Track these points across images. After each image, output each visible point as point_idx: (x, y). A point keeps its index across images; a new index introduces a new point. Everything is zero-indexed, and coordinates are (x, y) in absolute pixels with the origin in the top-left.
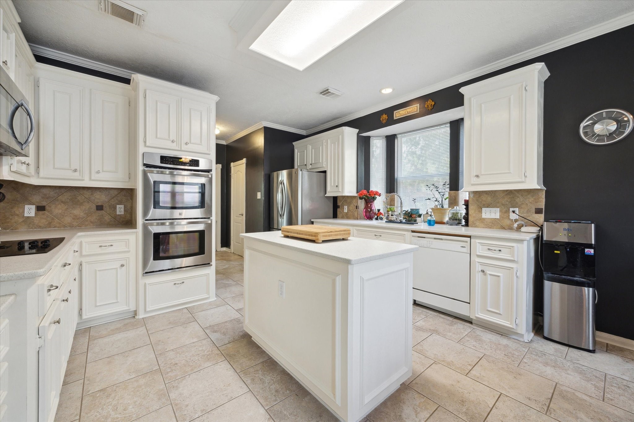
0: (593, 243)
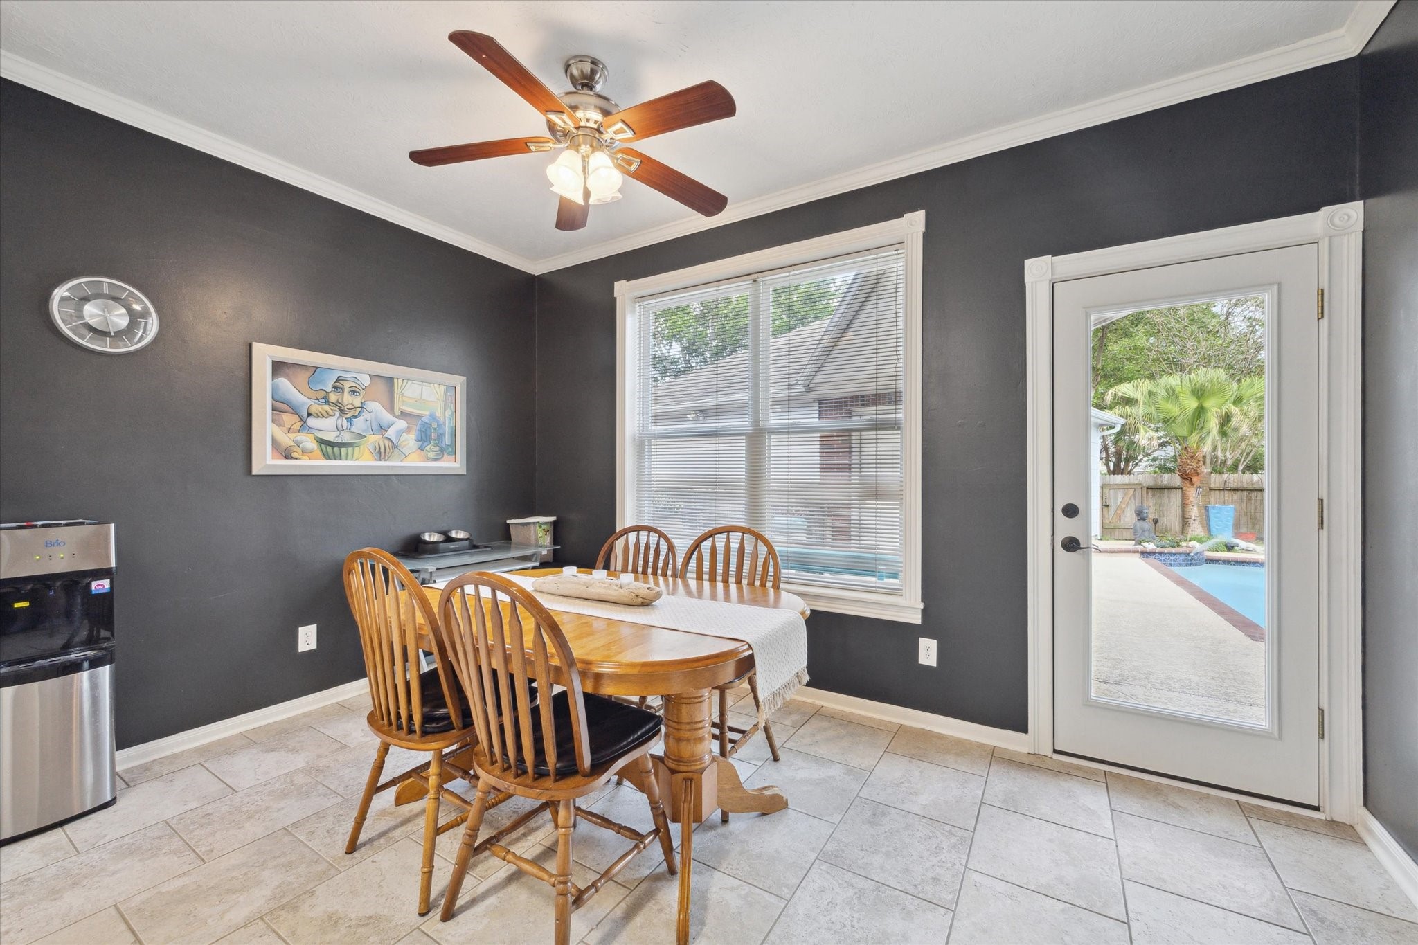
0: (113, 565)
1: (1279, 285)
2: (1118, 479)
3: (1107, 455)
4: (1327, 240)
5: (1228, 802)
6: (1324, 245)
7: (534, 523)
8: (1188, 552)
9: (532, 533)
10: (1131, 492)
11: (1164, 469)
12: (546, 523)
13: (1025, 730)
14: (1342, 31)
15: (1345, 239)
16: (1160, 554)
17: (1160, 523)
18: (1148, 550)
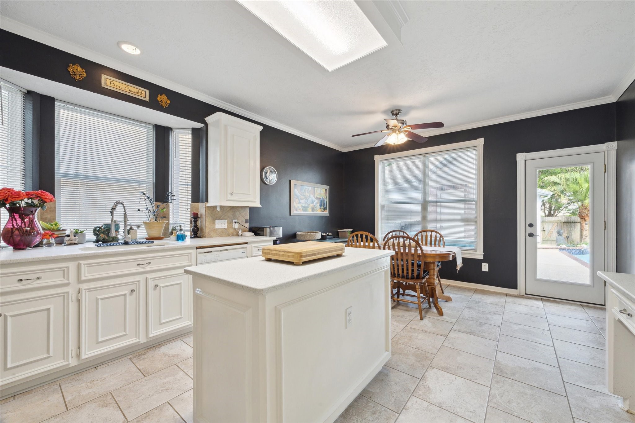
0: (282, 237)
1: (593, 163)
2: (550, 218)
3: (545, 208)
4: (607, 151)
5: (578, 304)
6: (606, 153)
7: (348, 231)
8: (581, 249)
9: (347, 234)
10: (556, 224)
11: (574, 214)
12: (350, 231)
13: (517, 289)
14: (611, 96)
15: (612, 151)
16: (568, 249)
17: (570, 238)
18: (562, 248)
